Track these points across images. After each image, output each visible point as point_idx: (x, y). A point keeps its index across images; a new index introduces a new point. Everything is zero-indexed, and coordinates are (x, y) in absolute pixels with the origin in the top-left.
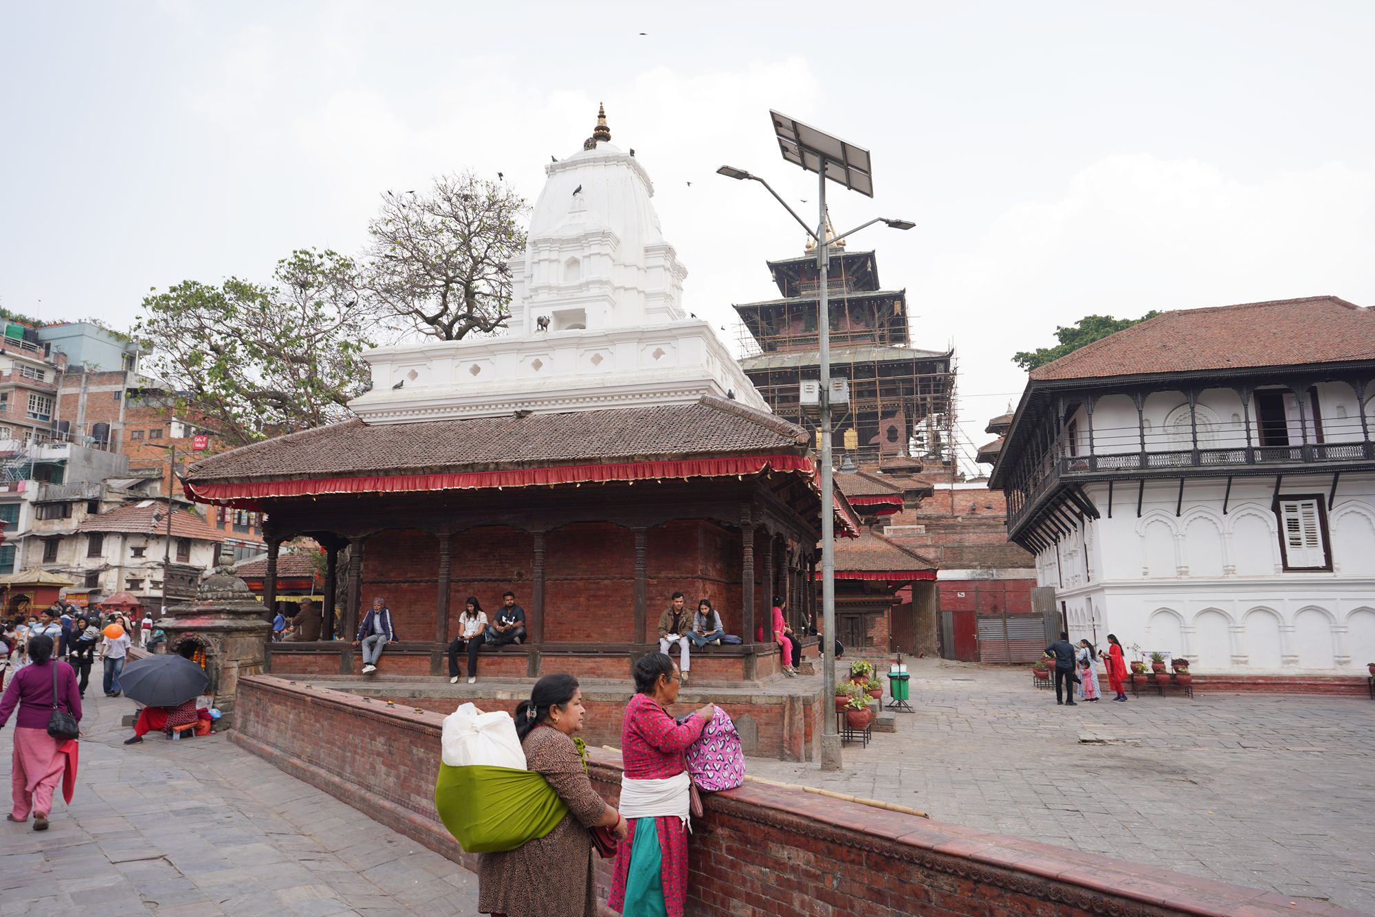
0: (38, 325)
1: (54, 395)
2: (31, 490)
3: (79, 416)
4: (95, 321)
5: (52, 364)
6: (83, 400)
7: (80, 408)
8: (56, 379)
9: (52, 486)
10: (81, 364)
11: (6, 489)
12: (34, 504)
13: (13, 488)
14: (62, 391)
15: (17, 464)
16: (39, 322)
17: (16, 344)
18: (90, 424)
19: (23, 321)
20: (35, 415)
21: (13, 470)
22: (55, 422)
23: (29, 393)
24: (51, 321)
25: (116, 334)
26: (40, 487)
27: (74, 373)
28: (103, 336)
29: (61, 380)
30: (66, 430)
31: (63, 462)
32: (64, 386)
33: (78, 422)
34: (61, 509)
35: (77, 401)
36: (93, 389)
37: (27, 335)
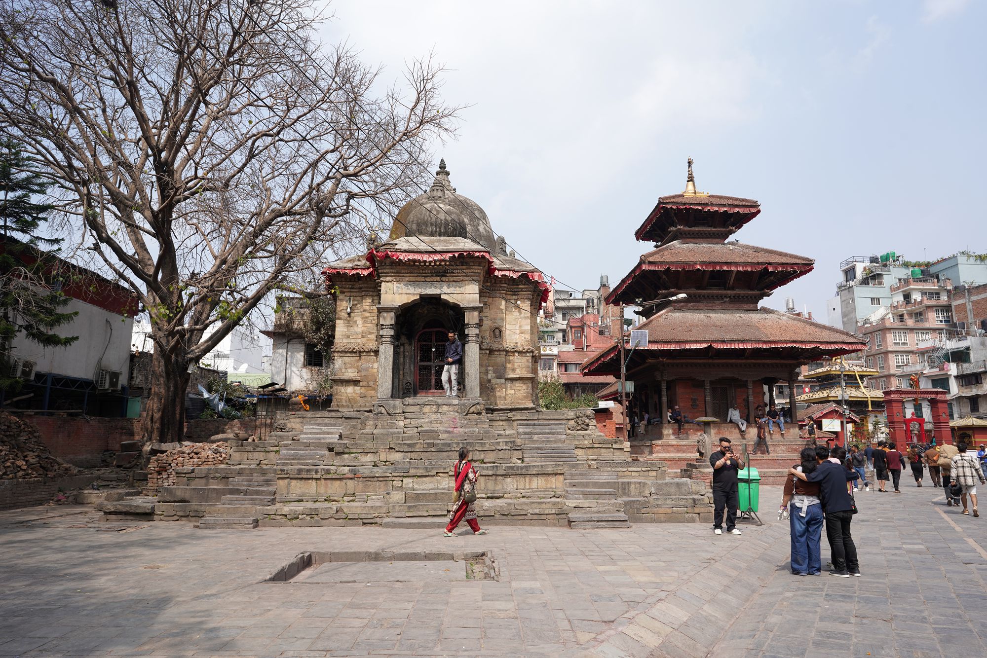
0: (928, 265)
1: (950, 306)
2: (953, 369)
3: (969, 317)
4: (963, 253)
5: (943, 287)
6: (969, 306)
7: (969, 312)
8: (948, 297)
9: (965, 365)
10: (962, 284)
11: (938, 369)
12: (956, 377)
13: (942, 369)
14: (954, 304)
15: (940, 354)
16: (929, 263)
17: (920, 280)
18: (978, 321)
19: (918, 265)
20: (941, 321)
21: (938, 357)
22: (955, 324)
23: (934, 309)
24: (935, 260)
25: (980, 256)
26: (958, 366)
27: (958, 291)
28: (972, 260)
29: (952, 296)
30: (964, 328)
31: (968, 348)
32: (955, 300)
33: (970, 321)
34: (974, 378)
35: (965, 308)
36: (974, 298)
37: (923, 272)
